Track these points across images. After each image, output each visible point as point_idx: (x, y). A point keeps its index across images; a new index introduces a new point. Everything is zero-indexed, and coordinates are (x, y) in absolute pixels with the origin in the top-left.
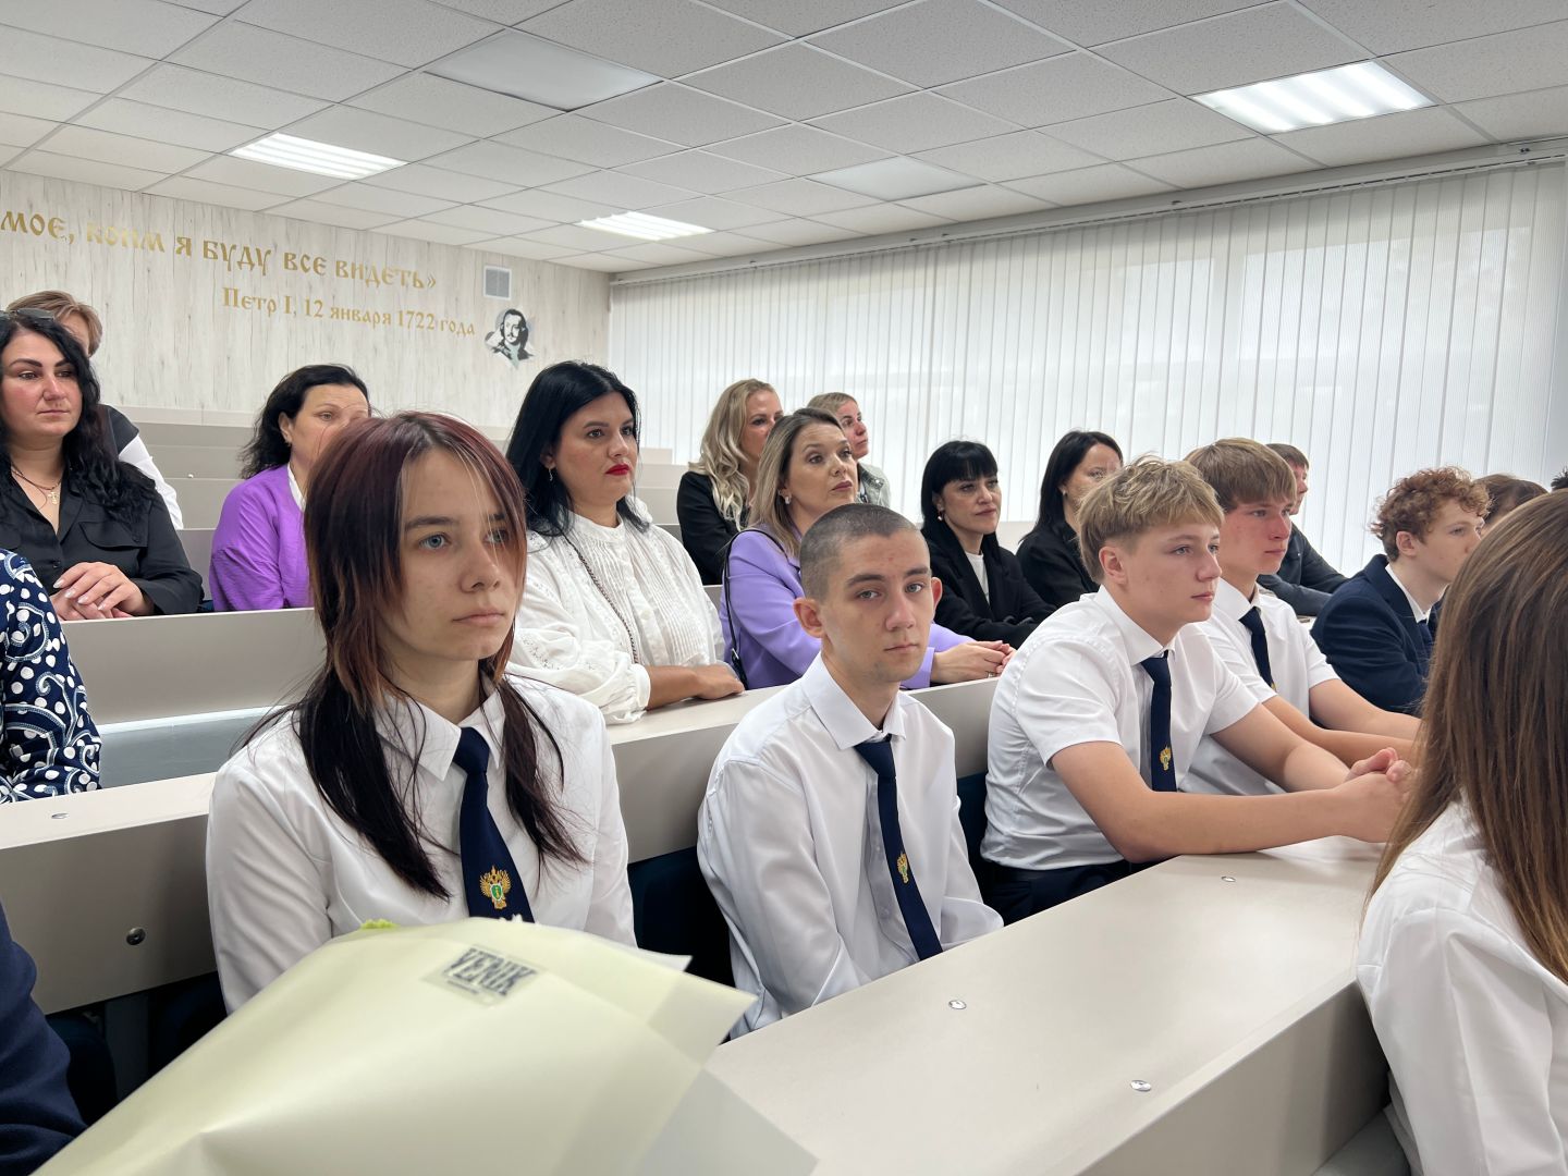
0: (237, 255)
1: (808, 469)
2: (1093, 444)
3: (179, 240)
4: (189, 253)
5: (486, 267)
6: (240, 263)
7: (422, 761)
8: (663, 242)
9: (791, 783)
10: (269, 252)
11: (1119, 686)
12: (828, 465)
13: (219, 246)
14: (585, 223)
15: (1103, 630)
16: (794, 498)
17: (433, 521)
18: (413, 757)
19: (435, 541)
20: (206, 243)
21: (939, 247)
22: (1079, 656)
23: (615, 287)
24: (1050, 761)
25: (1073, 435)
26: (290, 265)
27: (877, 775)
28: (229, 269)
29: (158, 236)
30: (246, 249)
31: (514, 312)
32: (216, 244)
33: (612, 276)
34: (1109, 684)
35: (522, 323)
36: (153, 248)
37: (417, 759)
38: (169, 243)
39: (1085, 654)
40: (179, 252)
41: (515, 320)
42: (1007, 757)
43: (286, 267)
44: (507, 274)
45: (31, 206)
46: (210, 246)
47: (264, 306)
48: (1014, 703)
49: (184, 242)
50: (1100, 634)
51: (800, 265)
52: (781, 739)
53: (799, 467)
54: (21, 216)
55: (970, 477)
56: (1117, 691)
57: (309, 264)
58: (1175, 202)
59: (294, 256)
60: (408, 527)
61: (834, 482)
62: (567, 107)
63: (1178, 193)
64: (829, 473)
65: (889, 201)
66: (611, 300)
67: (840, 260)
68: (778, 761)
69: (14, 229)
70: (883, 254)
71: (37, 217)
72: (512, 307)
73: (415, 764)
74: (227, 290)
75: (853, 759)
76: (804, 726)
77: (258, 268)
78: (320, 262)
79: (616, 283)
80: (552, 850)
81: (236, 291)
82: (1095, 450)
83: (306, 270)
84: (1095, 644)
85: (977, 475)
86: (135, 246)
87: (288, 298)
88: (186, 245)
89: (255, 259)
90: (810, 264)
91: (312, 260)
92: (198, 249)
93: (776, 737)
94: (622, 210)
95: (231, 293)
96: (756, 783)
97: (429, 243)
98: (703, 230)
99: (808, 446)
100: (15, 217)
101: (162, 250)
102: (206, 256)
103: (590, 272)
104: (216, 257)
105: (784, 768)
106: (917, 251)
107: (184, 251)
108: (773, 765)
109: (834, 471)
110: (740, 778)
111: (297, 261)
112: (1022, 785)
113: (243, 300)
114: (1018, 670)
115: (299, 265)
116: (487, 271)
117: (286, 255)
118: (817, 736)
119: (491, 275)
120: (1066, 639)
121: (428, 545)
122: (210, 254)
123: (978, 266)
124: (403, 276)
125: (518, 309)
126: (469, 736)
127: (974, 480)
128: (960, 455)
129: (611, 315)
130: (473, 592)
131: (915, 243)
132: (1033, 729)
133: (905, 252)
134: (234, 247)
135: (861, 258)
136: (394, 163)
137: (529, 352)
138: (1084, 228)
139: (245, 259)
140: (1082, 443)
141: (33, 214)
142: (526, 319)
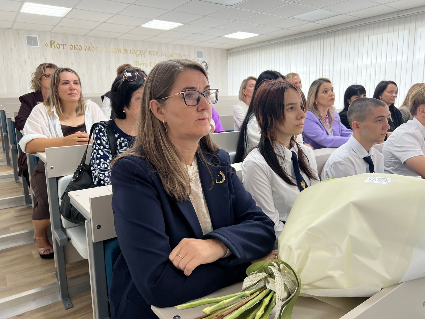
0: (138, 53)
1: (323, 95)
2: (389, 84)
3: (125, 50)
4: (127, 53)
5: (197, 51)
6: (139, 55)
7: (285, 158)
8: (245, 39)
9: (351, 166)
10: (145, 51)
11: (422, 143)
12: (329, 93)
13: (134, 51)
14: (226, 36)
15: (416, 129)
16: (318, 102)
17: (292, 104)
18: (283, 157)
19: (291, 109)
20: (131, 50)
21: (325, 34)
22: (411, 136)
23: (229, 53)
24: (405, 162)
25: (383, 82)
26: (150, 54)
27: (368, 165)
28: (136, 56)
29: (120, 49)
30: (140, 51)
31: (204, 62)
32: (133, 50)
33: (228, 50)
34: (420, 143)
35: (206, 65)
36: (119, 52)
37: (284, 157)
38: (123, 51)
39: (413, 135)
40: (125, 53)
41: (205, 64)
42: (388, 163)
43: (149, 54)
44: (202, 52)
45: (91, 44)
46: (132, 51)
47: (145, 65)
48: (391, 149)
49: (126, 50)
50: (416, 130)
51: (283, 42)
52: (348, 156)
53: (320, 94)
54: (89, 47)
55: (359, 95)
56: (421, 144)
57: (154, 53)
58: (398, 14)
59: (151, 52)
60: (286, 105)
61: (330, 98)
62: (230, 5)
63: (399, 12)
64: (329, 96)
65: (312, 22)
66: (228, 56)
67: (295, 40)
68: (348, 161)
69: (88, 50)
70: (308, 37)
71: (93, 47)
72: (203, 61)
73: (284, 159)
74: (136, 62)
75: (363, 160)
76: (351, 153)
77: (143, 55)
78: (157, 53)
79: (229, 52)
80: (311, 177)
81: (138, 62)
82: (390, 86)
83: (154, 55)
84: (416, 133)
85: (361, 94)
86: (115, 52)
87: (150, 63)
88: (126, 51)
89: (142, 53)
90: (286, 42)
91: (155, 52)
92: (129, 52)
93: (347, 155)
94: (236, 31)
95: (137, 62)
96: (343, 166)
97: (183, 45)
98: (257, 35)
99: (324, 89)
100: (88, 47)
101: (121, 53)
102: (131, 53)
103: (223, 49)
104: (133, 53)
105: (350, 162)
106: (318, 35)
107: (126, 52)
108: (347, 162)
109: (330, 95)
110: (339, 165)
111: (152, 53)
112: (392, 170)
113: (140, 64)
114: (392, 140)
115: (152, 54)
116: (197, 52)
117: (149, 51)
118: (354, 155)
119: (198, 53)
120: (407, 132)
121: (290, 110)
122: (132, 53)
123: (337, 38)
124: (177, 55)
125: (205, 61)
126: (293, 152)
127: (360, 95)
128: (356, 89)
129: (228, 61)
130: (299, 120)
131: (317, 33)
132: (398, 154)
133: (314, 36)
134: (137, 51)
135: (301, 39)
136: (180, 24)
137: (208, 73)
138: (369, 24)
139: (140, 54)
140: (386, 84)
141: (92, 46)
142: (207, 63)
